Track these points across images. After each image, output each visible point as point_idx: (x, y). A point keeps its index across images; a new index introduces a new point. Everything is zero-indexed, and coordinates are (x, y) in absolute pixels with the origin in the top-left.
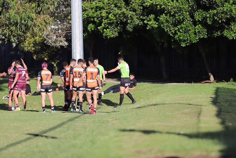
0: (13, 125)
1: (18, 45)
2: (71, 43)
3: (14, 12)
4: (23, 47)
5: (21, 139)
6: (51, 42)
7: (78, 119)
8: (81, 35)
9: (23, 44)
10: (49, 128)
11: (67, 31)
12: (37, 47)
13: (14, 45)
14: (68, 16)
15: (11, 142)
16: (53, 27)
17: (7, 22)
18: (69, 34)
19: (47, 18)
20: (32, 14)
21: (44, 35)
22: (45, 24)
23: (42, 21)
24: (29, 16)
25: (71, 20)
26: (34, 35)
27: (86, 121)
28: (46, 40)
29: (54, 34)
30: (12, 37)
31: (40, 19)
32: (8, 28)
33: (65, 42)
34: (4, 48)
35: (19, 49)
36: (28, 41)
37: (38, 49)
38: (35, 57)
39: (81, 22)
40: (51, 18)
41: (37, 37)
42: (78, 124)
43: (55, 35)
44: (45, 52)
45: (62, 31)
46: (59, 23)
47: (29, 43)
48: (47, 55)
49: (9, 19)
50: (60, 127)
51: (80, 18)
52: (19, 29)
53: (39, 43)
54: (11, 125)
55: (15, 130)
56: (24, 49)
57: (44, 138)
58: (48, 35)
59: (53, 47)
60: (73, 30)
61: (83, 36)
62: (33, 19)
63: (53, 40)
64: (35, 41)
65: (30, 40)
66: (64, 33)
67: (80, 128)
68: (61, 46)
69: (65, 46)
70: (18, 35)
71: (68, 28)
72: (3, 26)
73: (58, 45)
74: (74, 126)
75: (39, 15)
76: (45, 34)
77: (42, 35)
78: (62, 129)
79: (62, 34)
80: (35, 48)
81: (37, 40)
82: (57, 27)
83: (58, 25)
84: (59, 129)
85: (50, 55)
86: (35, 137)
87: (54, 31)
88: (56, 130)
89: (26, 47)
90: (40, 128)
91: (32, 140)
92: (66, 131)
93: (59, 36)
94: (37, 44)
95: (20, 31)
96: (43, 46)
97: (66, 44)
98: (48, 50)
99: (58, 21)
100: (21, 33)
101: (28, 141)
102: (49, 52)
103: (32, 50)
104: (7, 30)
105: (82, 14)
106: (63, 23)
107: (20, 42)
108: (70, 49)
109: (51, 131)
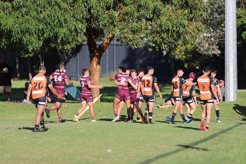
0: (163, 136)
1: (169, 53)
2: (224, 52)
3: (165, 19)
4: (174, 55)
5: (171, 150)
6: (203, 51)
7: (230, 131)
8: (235, 43)
9: (174, 52)
10: (200, 140)
11: (220, 39)
12: (189, 56)
13: (165, 53)
14: (222, 23)
15: (160, 153)
16: (205, 34)
17: (158, 29)
18: (222, 42)
19: (199, 25)
20: (183, 21)
21: (195, 43)
22: (198, 31)
23: (194, 29)
24: (181, 23)
25: (224, 27)
26: (185, 42)
27: (239, 132)
28: (198, 48)
29: (207, 41)
30: (163, 44)
31: (192, 26)
32: (159, 35)
33: (218, 51)
34: (154, 56)
35: (170, 57)
36: (179, 49)
37: (190, 57)
38: (186, 66)
39: (235, 29)
40: (204, 25)
41: (189, 45)
42: (231, 136)
43: (207, 43)
44: (197, 60)
45: (215, 39)
46: (212, 30)
47: (180, 51)
48: (199, 63)
49: (160, 26)
50: (211, 139)
51: (235, 25)
52: (171, 36)
53: (191, 51)
54: (161, 135)
55: (165, 141)
56: (174, 57)
57: (195, 150)
58: (200, 43)
59: (205, 55)
60: (226, 38)
61: (237, 44)
62: (185, 26)
63: (205, 48)
64: (187, 49)
65: (182, 47)
66: (217, 40)
67: (233, 140)
68: (213, 54)
69: (217, 54)
70: (169, 42)
71: (221, 36)
72: (154, 33)
73: (210, 53)
74: (227, 138)
75: (191, 22)
76: (197, 41)
77: (194, 43)
78: (213, 141)
79: (214, 42)
80: (187, 56)
81: (189, 48)
82: (209, 35)
83: (210, 32)
84: (211, 141)
85: (202, 63)
86: (185, 149)
87: (206, 39)
88: (208, 142)
89: (177, 55)
90: (191, 140)
91: (183, 152)
92: (218, 143)
93: (212, 44)
94: (188, 52)
95: (171, 38)
96: (195, 54)
97: (219, 52)
98: (199, 58)
99: (211, 28)
100: (173, 41)
101: (178, 153)
102: (200, 61)
103: (183, 59)
104: (157, 38)
105: (236, 22)
106: (216, 30)
107: (171, 50)
108: (223, 58)
109: (202, 143)
